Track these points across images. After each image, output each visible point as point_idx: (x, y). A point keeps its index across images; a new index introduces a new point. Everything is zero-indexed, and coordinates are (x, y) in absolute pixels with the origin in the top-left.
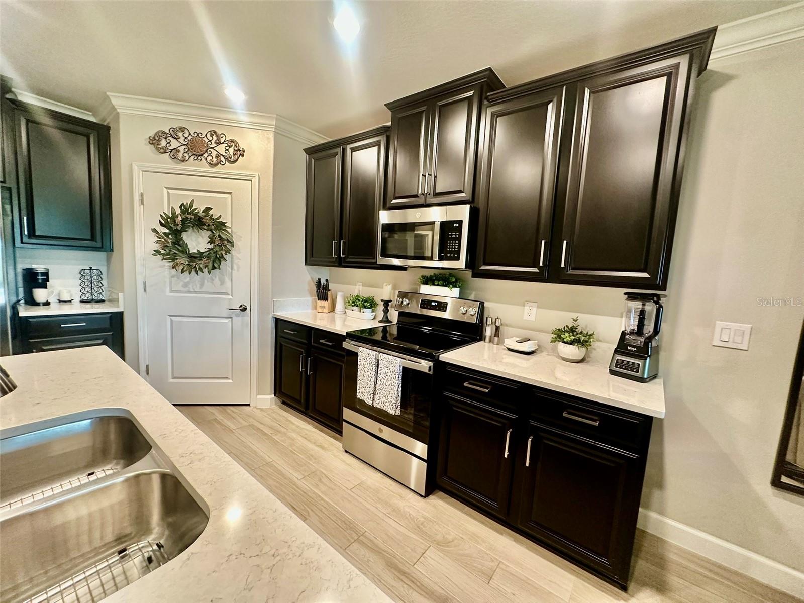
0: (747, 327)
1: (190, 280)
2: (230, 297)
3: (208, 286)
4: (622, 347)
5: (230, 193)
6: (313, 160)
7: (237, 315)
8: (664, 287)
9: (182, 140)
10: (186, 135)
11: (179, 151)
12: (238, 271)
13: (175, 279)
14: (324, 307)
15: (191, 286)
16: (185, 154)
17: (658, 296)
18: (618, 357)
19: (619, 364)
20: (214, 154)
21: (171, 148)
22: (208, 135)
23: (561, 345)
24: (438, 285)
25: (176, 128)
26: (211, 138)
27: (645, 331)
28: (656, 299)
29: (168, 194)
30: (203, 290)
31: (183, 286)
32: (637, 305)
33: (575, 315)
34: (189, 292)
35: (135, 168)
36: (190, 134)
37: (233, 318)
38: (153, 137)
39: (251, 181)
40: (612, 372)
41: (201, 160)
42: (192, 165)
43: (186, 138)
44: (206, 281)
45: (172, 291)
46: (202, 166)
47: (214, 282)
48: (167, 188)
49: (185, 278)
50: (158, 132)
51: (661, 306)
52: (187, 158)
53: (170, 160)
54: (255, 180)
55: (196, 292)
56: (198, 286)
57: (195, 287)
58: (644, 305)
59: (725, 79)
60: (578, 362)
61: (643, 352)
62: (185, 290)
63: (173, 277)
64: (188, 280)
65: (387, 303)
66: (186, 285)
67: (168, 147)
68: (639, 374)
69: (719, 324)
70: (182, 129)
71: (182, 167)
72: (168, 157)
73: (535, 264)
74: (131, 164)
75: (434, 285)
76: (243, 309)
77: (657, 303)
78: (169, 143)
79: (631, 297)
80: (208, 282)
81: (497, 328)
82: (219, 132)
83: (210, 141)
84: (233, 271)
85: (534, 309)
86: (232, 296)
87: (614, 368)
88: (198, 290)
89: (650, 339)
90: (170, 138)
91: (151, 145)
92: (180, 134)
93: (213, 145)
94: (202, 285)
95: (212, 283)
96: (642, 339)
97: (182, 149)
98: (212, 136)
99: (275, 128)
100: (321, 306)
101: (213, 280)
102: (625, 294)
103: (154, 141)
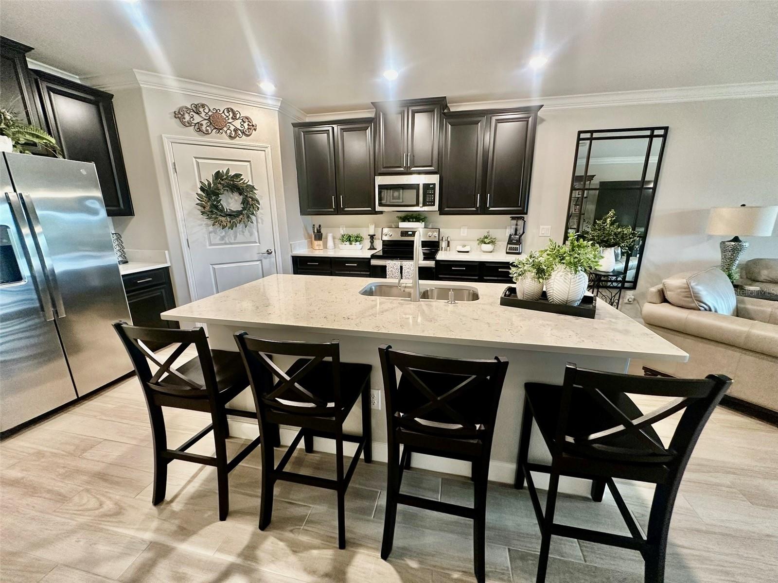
0: (550, 226)
1: (225, 234)
2: (258, 244)
3: (240, 238)
4: (510, 242)
5: (249, 161)
6: (302, 133)
7: (265, 258)
8: (526, 214)
9: (203, 114)
10: (207, 111)
11: (202, 125)
12: (262, 223)
13: (213, 234)
14: (320, 245)
15: (226, 239)
16: (207, 128)
17: (523, 217)
18: (509, 246)
19: (510, 249)
20: (232, 128)
21: (195, 122)
22: (225, 112)
23: (483, 245)
24: (413, 221)
25: (198, 104)
26: (228, 115)
27: (518, 233)
28: (523, 218)
29: (198, 163)
30: (236, 242)
31: (220, 240)
32: (514, 222)
33: (488, 230)
34: (226, 244)
35: (165, 141)
36: (209, 110)
37: (263, 260)
38: (178, 111)
39: (265, 151)
40: (507, 253)
41: (222, 133)
42: (214, 137)
43: (207, 113)
44: (238, 234)
45: (211, 245)
46: (224, 139)
47: (245, 234)
48: (195, 158)
49: (221, 233)
50: (182, 107)
51: (525, 221)
52: (210, 131)
53: (196, 133)
54: (268, 150)
55: (231, 244)
56: (233, 238)
57: (230, 239)
58: (517, 221)
59: (543, 120)
60: (491, 252)
61: (519, 242)
62: (223, 242)
63: (210, 233)
64: (224, 234)
65: (372, 237)
66: (222, 238)
67: (192, 121)
68: (518, 251)
69: (541, 227)
70: (203, 106)
71: (206, 138)
72: (192, 130)
73: (475, 206)
74: (161, 136)
75: (409, 221)
76: (269, 253)
77: (523, 220)
78: (192, 117)
79: (513, 218)
80: (240, 234)
81: (449, 242)
82: (235, 109)
83: (227, 117)
84: (259, 224)
85: (466, 230)
86: (260, 244)
87: (508, 251)
88: (233, 241)
89: (521, 236)
90: (192, 113)
91: (176, 119)
92: (201, 110)
93: (231, 120)
94: (236, 237)
95: (243, 234)
96: (518, 237)
97: (204, 122)
98: (228, 112)
99: (279, 109)
100: (317, 245)
101: (244, 232)
102: (511, 217)
103: (179, 115)
